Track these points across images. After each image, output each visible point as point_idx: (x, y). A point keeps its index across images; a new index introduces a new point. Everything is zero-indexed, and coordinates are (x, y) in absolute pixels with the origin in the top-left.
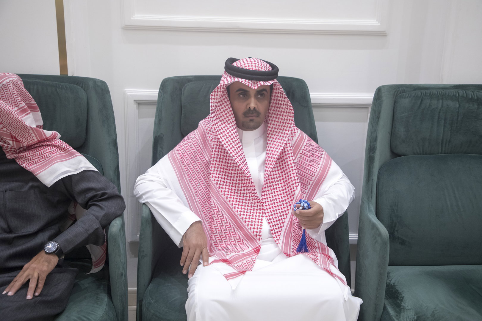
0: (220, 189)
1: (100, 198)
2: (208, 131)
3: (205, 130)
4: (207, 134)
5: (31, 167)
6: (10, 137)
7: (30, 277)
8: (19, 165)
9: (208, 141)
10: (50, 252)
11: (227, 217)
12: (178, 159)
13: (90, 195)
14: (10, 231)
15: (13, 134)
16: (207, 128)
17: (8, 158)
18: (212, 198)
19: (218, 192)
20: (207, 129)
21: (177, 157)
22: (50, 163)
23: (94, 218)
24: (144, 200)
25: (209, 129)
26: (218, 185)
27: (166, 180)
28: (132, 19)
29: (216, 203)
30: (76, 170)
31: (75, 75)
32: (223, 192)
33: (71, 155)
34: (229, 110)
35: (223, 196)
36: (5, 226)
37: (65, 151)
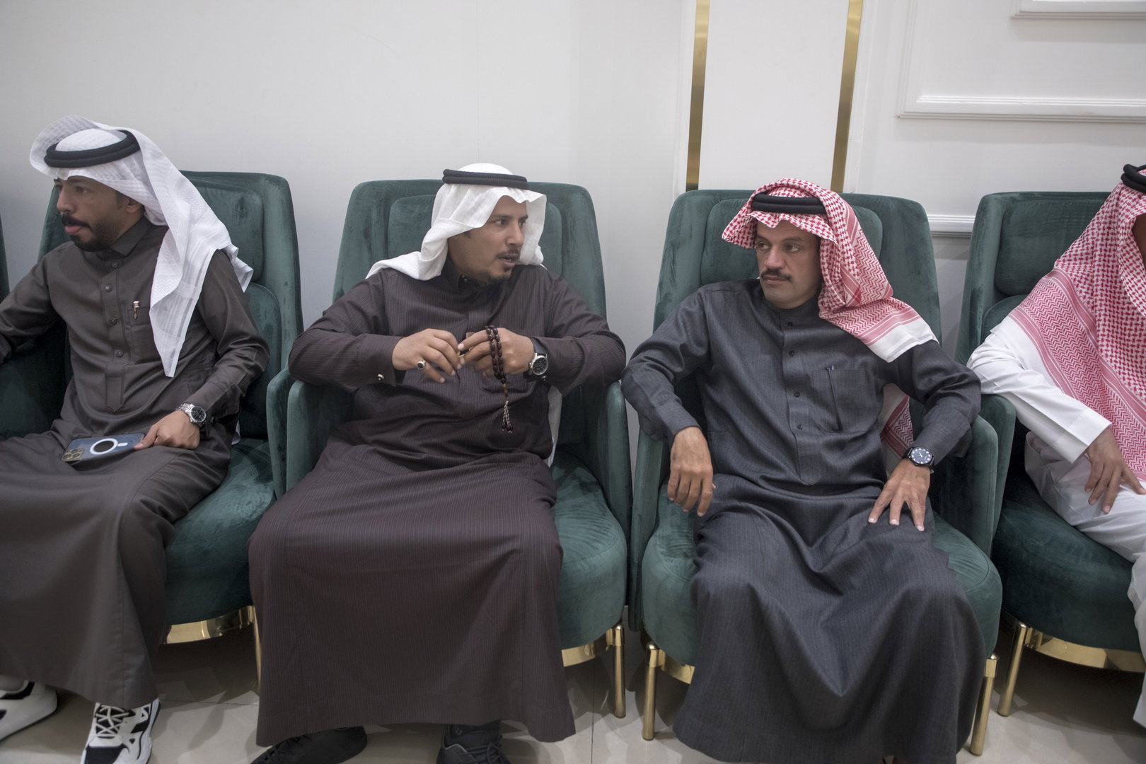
0: (1122, 376)
1: (957, 384)
2: (1077, 282)
3: (1072, 281)
4: (1075, 287)
5: (862, 332)
6: (855, 290)
7: (906, 499)
8: (842, 330)
9: (1078, 298)
10: (922, 463)
11: (1136, 419)
12: (1036, 326)
13: (938, 378)
14: (839, 428)
15: (861, 290)
16: (1074, 277)
17: (821, 317)
18: (1109, 387)
19: (1119, 379)
20: (1075, 280)
21: (1032, 322)
22: (887, 327)
23: (960, 414)
24: (998, 388)
25: (1078, 279)
26: (1118, 370)
27: (1022, 359)
28: (918, 101)
29: (1119, 397)
30: (920, 338)
31: (856, 192)
32: (1127, 381)
33: (910, 315)
34: (1135, 251)
35: (1127, 386)
36: (832, 420)
37: (900, 309)
